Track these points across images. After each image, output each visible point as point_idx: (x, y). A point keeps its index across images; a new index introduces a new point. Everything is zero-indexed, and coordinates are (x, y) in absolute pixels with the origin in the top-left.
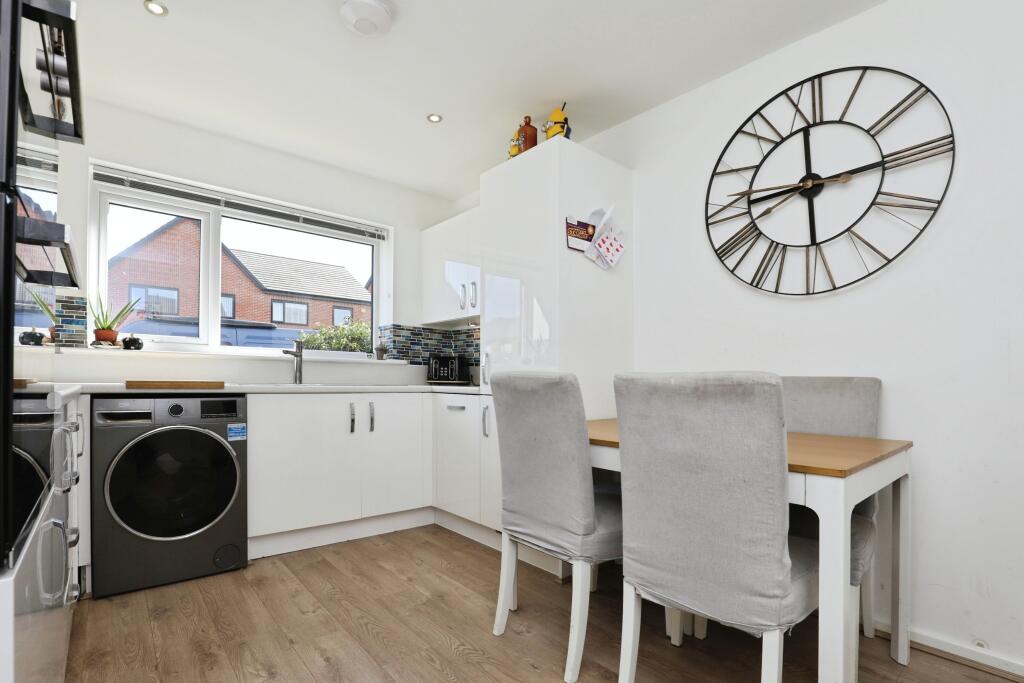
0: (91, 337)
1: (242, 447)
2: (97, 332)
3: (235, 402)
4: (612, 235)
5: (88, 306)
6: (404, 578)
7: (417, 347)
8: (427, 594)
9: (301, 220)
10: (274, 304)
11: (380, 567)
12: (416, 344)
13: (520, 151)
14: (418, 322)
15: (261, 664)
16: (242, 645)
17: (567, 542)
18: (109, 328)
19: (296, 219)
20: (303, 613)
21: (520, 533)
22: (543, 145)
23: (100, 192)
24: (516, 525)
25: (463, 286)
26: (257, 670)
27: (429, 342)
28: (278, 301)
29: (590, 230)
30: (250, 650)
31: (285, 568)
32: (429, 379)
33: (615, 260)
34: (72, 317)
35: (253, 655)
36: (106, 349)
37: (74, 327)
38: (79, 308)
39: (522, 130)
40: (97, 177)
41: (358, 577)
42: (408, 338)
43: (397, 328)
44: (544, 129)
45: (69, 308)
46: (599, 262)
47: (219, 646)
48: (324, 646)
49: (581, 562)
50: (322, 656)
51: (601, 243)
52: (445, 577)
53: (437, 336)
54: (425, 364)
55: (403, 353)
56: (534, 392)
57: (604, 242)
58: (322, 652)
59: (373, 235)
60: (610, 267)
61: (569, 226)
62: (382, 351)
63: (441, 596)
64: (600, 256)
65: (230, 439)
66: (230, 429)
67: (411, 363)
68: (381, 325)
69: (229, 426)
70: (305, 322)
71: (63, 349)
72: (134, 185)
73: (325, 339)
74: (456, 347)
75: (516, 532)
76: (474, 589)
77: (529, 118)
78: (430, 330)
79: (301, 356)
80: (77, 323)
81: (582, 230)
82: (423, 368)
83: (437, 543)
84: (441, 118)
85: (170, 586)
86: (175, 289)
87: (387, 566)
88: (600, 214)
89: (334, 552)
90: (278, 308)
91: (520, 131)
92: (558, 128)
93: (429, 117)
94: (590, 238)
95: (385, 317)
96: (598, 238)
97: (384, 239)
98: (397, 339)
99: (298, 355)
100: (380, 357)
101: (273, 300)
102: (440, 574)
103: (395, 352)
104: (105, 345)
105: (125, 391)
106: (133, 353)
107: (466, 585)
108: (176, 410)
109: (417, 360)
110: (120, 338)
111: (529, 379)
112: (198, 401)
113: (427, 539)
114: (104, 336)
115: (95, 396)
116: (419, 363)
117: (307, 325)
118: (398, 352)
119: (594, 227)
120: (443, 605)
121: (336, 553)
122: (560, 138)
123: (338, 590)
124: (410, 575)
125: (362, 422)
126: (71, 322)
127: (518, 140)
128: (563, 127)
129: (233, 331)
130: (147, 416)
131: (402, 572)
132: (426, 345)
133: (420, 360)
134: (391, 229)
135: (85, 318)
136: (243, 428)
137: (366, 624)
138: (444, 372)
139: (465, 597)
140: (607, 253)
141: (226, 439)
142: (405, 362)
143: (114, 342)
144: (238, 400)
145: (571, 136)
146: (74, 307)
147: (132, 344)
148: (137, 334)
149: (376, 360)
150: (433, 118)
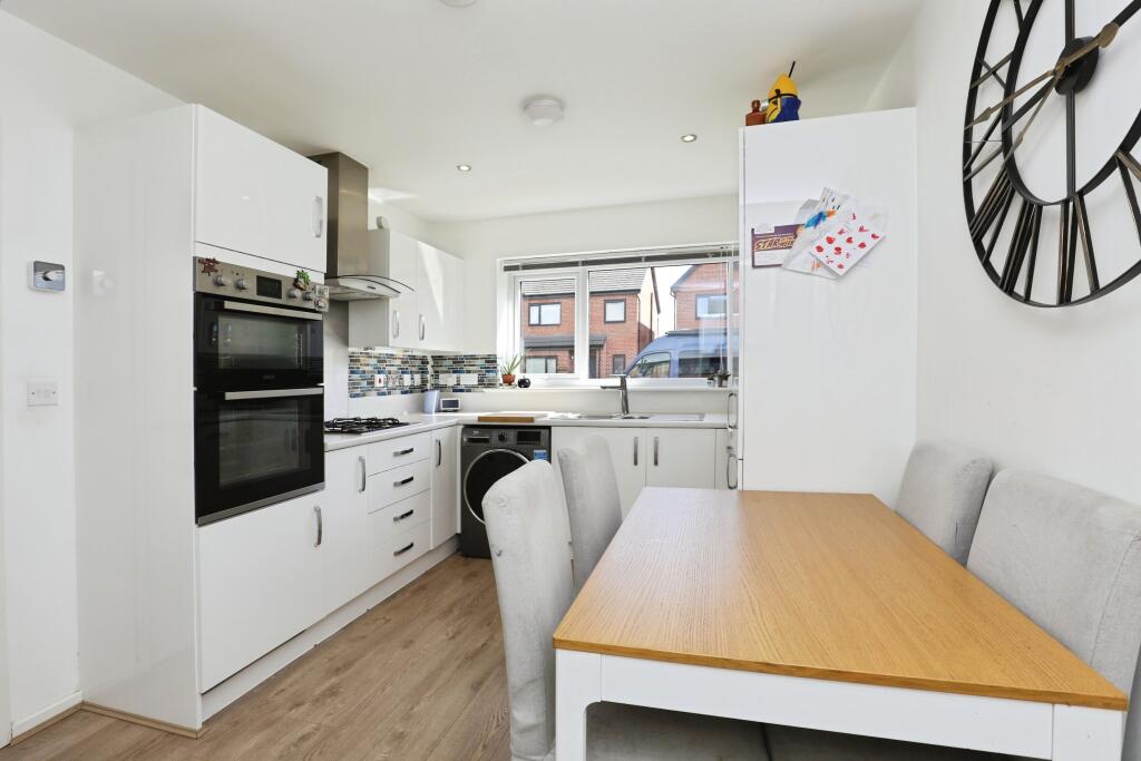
0: (500, 381)
2: (503, 376)
3: (541, 432)
4: (854, 226)
5: (498, 361)
18: (509, 374)
29: (800, 232)
33: (849, 262)
34: (490, 368)
36: (506, 390)
37: (491, 375)
38: (493, 362)
40: (507, 269)
45: (489, 362)
46: (821, 272)
51: (825, 244)
57: (830, 241)
60: (836, 275)
61: (756, 238)
64: (818, 264)
66: (535, 454)
69: (535, 451)
71: (485, 390)
72: (526, 267)
77: (758, 102)
79: (625, 389)
80: (493, 372)
81: (785, 236)
84: (695, 136)
88: (811, 206)
93: (684, 138)
99: (623, 386)
100: (720, 385)
104: (506, 386)
106: (524, 390)
108: (502, 438)
110: (516, 381)
112: (516, 431)
114: (508, 380)
115: (466, 426)
126: (489, 372)
128: (776, 104)
135: (496, 368)
136: (544, 454)
140: (833, 257)
143: (511, 384)
144: (545, 431)
146: (491, 361)
147: (524, 383)
148: (527, 376)
149: (717, 388)
150: (689, 138)
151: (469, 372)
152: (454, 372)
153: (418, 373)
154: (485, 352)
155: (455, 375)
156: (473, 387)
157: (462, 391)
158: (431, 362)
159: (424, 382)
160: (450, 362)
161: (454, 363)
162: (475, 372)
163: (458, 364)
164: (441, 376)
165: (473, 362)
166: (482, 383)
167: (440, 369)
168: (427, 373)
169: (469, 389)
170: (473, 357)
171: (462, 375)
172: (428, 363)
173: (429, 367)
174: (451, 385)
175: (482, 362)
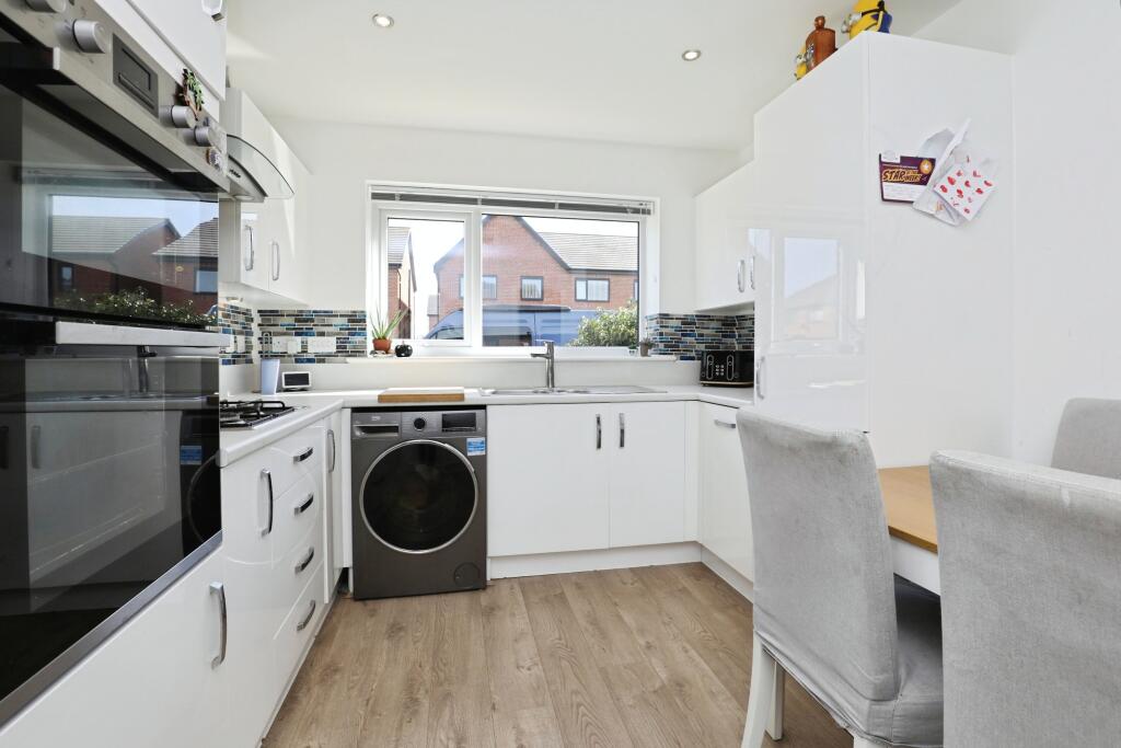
0: (370, 347)
1: (481, 462)
2: (374, 341)
3: (474, 414)
4: (968, 169)
5: (368, 320)
6: (642, 642)
7: (688, 339)
8: (664, 676)
9: (557, 206)
10: (578, 283)
11: (620, 618)
12: (689, 335)
13: (809, 69)
14: (690, 309)
15: (455, 732)
16: (448, 695)
17: (844, 698)
18: (384, 338)
19: (551, 206)
20: (518, 667)
21: (777, 649)
22: (846, 49)
23: (380, 210)
24: (772, 635)
25: (743, 262)
26: (448, 739)
27: (705, 332)
28: (581, 279)
29: (926, 167)
30: (452, 707)
31: (521, 598)
32: (702, 378)
33: (973, 208)
34: (355, 329)
35: (452, 714)
36: (382, 358)
37: (357, 339)
38: (360, 321)
39: (811, 39)
40: (375, 196)
41: (590, 628)
42: (678, 329)
43: (665, 316)
44: (845, 28)
45: (353, 321)
46: (942, 215)
47: (427, 692)
48: (524, 726)
49: (866, 742)
50: (517, 739)
51: (947, 185)
52: (693, 653)
53: (714, 324)
54: (699, 359)
55: (671, 346)
56: (792, 450)
57: (951, 181)
58: (520, 733)
59: (636, 211)
60: (964, 220)
61: (884, 166)
62: (648, 345)
63: (680, 684)
64: (944, 205)
65: (469, 454)
66: (470, 444)
67: (682, 358)
68: (648, 314)
69: (469, 440)
70: (606, 299)
71: (348, 359)
72: (404, 198)
73: (605, 325)
74: (740, 336)
75: (770, 644)
76: (726, 683)
77: (823, 18)
78: (704, 317)
79: (552, 357)
80: (359, 334)
81: (913, 169)
82: (697, 363)
83: (697, 594)
84: (699, 53)
85: (414, 598)
86: (493, 276)
87: (628, 618)
88: (946, 137)
89: (577, 584)
90: (581, 286)
91: (808, 42)
92: (868, 19)
93: (683, 56)
94: (924, 180)
95: (652, 306)
96: (942, 176)
97: (649, 212)
98: (664, 330)
99: (550, 356)
100: (644, 354)
101: (577, 279)
102: (688, 647)
103: (661, 346)
104: (380, 354)
105: (377, 404)
106: (403, 360)
107: (717, 673)
108: (420, 424)
109: (689, 354)
110: (393, 348)
111: (785, 428)
112: (440, 414)
113: (686, 585)
114: (381, 346)
115: (355, 410)
116: (692, 358)
117: (609, 301)
118: (666, 346)
119: (932, 161)
120: (677, 700)
121: (579, 586)
122: (874, 33)
123: (563, 641)
124: (651, 639)
125: (609, 437)
126: (354, 335)
127: (806, 55)
128: (876, 17)
129: (531, 315)
130: (395, 429)
131: (642, 631)
132: (702, 335)
133: (693, 354)
134: (658, 200)
135: (365, 329)
136: (482, 443)
137: (579, 705)
138: (720, 370)
139: (712, 694)
140: (958, 200)
141: (465, 455)
142: (673, 357)
143: (387, 351)
144: (478, 412)
145: (891, 28)
146: (357, 320)
147: (403, 351)
148: (407, 342)
149: (639, 357)
150: (689, 56)
151: (322, 334)
152: (297, 334)
153: (241, 333)
154: (348, 308)
155: (299, 339)
156: (329, 355)
157: (310, 361)
158: (257, 319)
159: (249, 347)
160: (291, 320)
161: (296, 321)
162: (330, 334)
163: (304, 322)
164: (275, 339)
165: (328, 320)
166: (343, 350)
167: (272, 329)
168: (251, 334)
169: (321, 359)
170: (329, 314)
171: (310, 339)
172: (252, 320)
173: (254, 326)
174: (295, 352)
175: (344, 321)
